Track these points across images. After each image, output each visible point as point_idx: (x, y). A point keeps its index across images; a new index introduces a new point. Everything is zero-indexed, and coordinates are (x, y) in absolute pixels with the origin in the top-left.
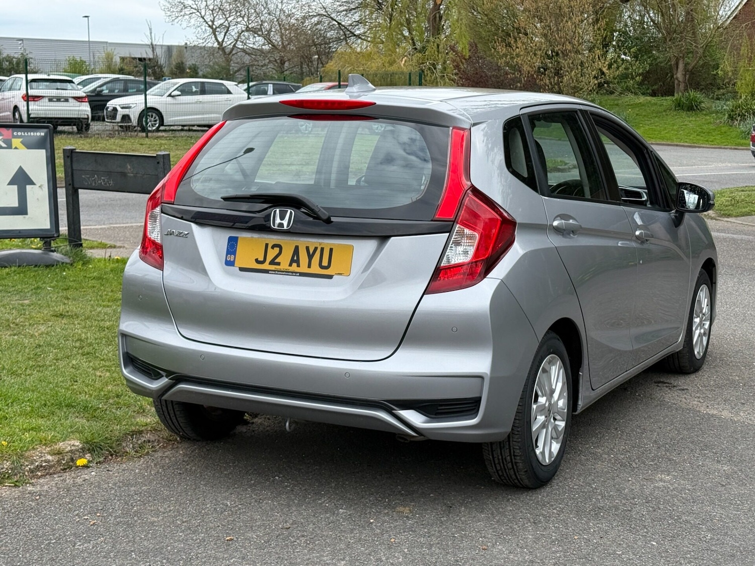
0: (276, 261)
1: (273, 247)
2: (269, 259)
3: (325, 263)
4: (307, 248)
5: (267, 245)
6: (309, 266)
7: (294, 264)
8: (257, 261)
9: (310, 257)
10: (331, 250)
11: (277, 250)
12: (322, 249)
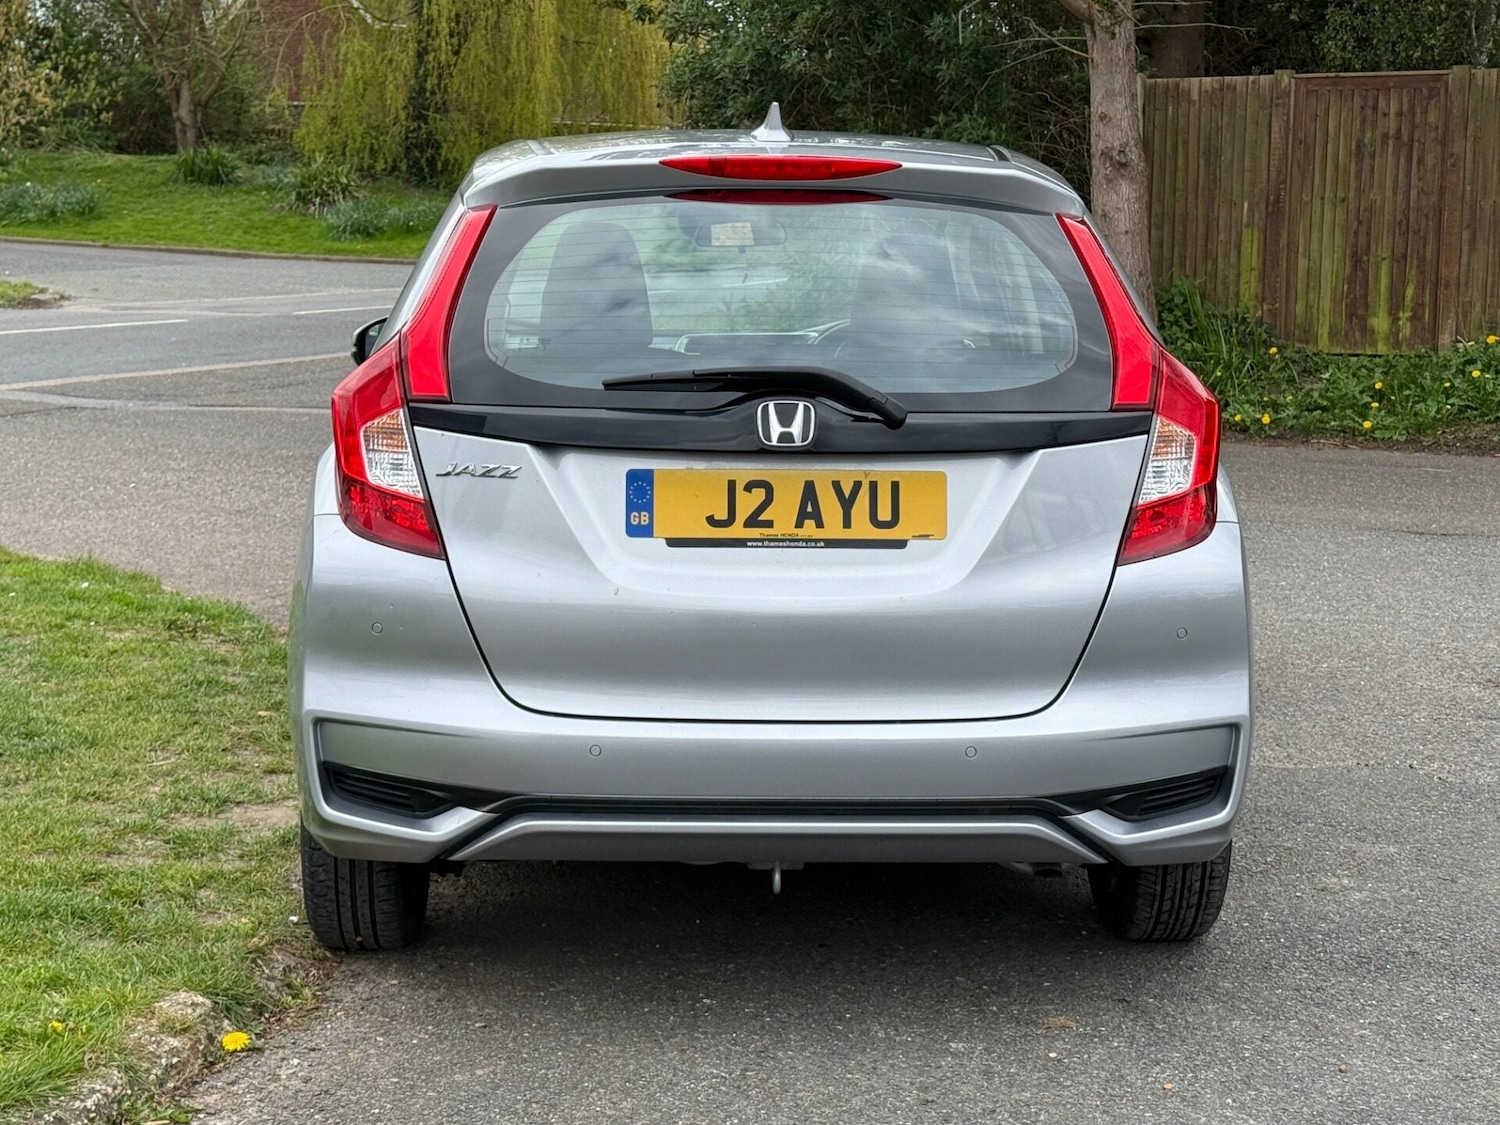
0: (762, 518)
1: (749, 487)
2: (743, 513)
3: (884, 514)
4: (837, 486)
5: (732, 485)
6: (847, 524)
7: (806, 521)
8: (711, 521)
9: (847, 504)
10: (895, 486)
11: (759, 495)
12: (873, 486)
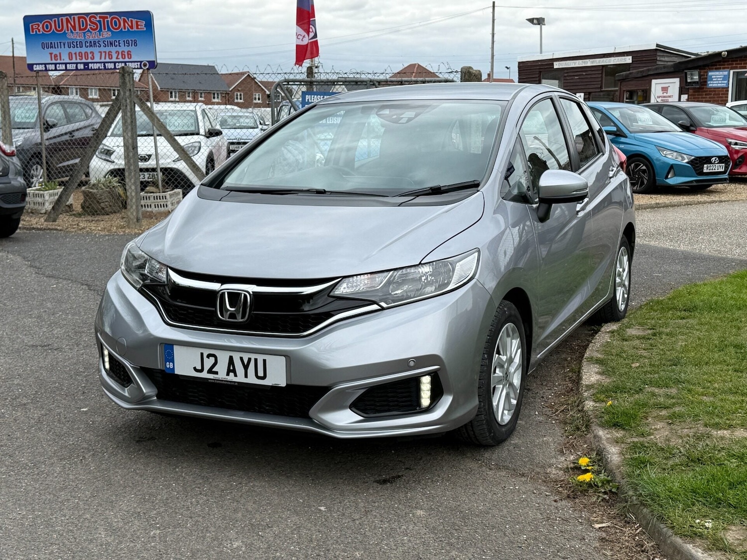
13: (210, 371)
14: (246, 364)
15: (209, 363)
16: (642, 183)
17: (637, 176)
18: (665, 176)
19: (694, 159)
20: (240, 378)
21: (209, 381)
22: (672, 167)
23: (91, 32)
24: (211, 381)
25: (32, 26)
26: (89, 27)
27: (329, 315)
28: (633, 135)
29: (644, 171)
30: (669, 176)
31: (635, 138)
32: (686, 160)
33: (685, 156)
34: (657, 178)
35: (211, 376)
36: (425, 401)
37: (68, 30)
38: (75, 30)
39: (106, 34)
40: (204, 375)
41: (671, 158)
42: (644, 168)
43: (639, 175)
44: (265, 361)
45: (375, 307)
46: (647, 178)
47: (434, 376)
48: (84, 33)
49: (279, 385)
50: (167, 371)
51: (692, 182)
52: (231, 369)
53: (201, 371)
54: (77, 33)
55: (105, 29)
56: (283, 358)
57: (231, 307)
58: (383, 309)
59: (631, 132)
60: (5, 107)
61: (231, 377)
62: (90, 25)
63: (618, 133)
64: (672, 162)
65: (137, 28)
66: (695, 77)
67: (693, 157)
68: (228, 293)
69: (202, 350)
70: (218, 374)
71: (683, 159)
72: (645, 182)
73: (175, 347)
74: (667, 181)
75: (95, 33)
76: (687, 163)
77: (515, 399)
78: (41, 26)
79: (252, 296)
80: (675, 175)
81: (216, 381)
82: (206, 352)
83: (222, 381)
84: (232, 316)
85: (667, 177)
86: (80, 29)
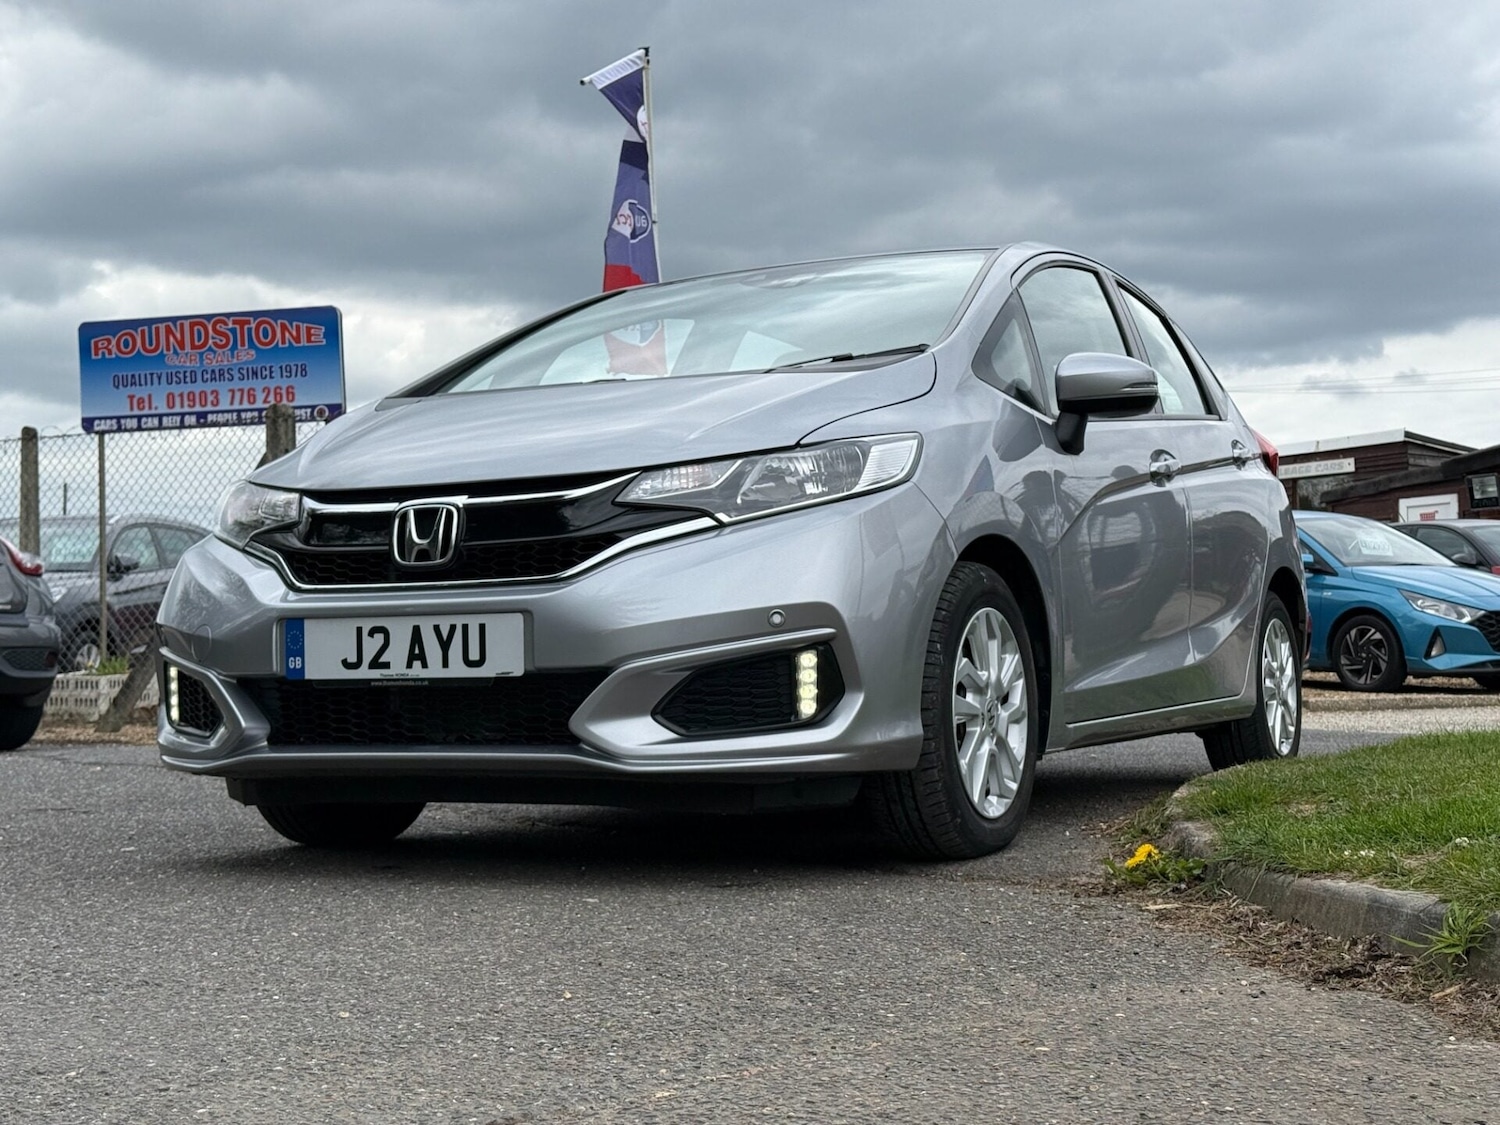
13: (375, 664)
14: (445, 637)
15: (372, 646)
16: (1377, 670)
17: (1364, 655)
18: (1424, 652)
19: (1484, 616)
20: (435, 670)
21: (373, 684)
22: (1438, 633)
23: (215, 352)
24: (377, 684)
25: (96, 343)
26: (210, 342)
27: (612, 539)
28: (1349, 569)
29: (1378, 644)
30: (1433, 653)
31: (1354, 576)
32: (1468, 619)
33: (1465, 611)
34: (1406, 657)
35: (376, 674)
36: (808, 707)
37: (168, 349)
38: (182, 348)
39: (246, 355)
40: (364, 673)
41: (1434, 614)
42: (1378, 636)
43: (1369, 652)
44: (482, 627)
45: (706, 522)
46: (1386, 658)
47: (825, 649)
48: (201, 354)
49: (511, 675)
50: (290, 678)
51: (1483, 664)
52: (417, 654)
53: (357, 665)
54: (187, 354)
55: (243, 345)
56: (519, 617)
57: (419, 537)
58: (721, 525)
59: (1345, 565)
60: (30, 497)
61: (417, 671)
62: (213, 338)
63: (1318, 567)
64: (1436, 623)
65: (309, 340)
66: (1490, 489)
67: (1483, 612)
68: (416, 511)
69: (359, 622)
70: (389, 667)
71: (1461, 616)
72: (1383, 666)
73: (307, 624)
74: (1430, 662)
75: (224, 353)
76: (1470, 623)
77: (1015, 781)
78: (114, 342)
79: (462, 511)
80: (1446, 650)
81: (385, 683)
82: (367, 625)
83: (398, 680)
84: (423, 554)
85: (1428, 655)
86: (193, 347)
